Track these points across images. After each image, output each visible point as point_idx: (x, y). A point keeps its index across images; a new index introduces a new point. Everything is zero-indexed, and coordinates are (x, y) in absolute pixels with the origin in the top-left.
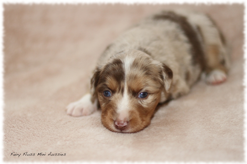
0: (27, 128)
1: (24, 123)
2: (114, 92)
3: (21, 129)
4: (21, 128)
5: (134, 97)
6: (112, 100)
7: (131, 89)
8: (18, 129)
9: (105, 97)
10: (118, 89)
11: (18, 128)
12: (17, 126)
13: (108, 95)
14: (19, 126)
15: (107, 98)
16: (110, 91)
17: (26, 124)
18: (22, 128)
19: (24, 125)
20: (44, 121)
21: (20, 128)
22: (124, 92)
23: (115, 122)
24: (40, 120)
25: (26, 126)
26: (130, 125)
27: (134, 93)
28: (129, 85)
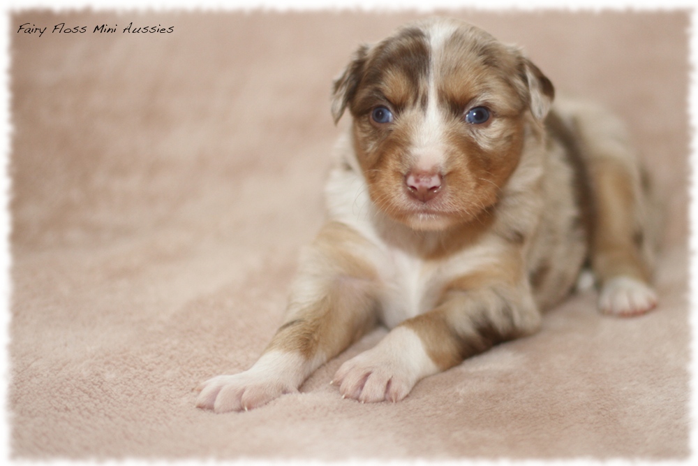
0: (106, 415)
1: (95, 398)
2: (399, 107)
3: (88, 418)
4: (88, 413)
5: (456, 116)
6: (397, 129)
7: (447, 97)
8: (80, 418)
9: (378, 125)
10: (411, 100)
11: (80, 413)
12: (78, 407)
13: (384, 120)
14: (82, 408)
15: (383, 127)
16: (389, 107)
17: (101, 402)
18: (93, 414)
19: (96, 405)
20: (154, 397)
21: (86, 413)
22: (429, 106)
23: (406, 177)
24: (141, 392)
25: (103, 409)
26: (449, 187)
27: (455, 105)
28: (441, 88)
